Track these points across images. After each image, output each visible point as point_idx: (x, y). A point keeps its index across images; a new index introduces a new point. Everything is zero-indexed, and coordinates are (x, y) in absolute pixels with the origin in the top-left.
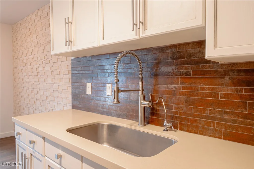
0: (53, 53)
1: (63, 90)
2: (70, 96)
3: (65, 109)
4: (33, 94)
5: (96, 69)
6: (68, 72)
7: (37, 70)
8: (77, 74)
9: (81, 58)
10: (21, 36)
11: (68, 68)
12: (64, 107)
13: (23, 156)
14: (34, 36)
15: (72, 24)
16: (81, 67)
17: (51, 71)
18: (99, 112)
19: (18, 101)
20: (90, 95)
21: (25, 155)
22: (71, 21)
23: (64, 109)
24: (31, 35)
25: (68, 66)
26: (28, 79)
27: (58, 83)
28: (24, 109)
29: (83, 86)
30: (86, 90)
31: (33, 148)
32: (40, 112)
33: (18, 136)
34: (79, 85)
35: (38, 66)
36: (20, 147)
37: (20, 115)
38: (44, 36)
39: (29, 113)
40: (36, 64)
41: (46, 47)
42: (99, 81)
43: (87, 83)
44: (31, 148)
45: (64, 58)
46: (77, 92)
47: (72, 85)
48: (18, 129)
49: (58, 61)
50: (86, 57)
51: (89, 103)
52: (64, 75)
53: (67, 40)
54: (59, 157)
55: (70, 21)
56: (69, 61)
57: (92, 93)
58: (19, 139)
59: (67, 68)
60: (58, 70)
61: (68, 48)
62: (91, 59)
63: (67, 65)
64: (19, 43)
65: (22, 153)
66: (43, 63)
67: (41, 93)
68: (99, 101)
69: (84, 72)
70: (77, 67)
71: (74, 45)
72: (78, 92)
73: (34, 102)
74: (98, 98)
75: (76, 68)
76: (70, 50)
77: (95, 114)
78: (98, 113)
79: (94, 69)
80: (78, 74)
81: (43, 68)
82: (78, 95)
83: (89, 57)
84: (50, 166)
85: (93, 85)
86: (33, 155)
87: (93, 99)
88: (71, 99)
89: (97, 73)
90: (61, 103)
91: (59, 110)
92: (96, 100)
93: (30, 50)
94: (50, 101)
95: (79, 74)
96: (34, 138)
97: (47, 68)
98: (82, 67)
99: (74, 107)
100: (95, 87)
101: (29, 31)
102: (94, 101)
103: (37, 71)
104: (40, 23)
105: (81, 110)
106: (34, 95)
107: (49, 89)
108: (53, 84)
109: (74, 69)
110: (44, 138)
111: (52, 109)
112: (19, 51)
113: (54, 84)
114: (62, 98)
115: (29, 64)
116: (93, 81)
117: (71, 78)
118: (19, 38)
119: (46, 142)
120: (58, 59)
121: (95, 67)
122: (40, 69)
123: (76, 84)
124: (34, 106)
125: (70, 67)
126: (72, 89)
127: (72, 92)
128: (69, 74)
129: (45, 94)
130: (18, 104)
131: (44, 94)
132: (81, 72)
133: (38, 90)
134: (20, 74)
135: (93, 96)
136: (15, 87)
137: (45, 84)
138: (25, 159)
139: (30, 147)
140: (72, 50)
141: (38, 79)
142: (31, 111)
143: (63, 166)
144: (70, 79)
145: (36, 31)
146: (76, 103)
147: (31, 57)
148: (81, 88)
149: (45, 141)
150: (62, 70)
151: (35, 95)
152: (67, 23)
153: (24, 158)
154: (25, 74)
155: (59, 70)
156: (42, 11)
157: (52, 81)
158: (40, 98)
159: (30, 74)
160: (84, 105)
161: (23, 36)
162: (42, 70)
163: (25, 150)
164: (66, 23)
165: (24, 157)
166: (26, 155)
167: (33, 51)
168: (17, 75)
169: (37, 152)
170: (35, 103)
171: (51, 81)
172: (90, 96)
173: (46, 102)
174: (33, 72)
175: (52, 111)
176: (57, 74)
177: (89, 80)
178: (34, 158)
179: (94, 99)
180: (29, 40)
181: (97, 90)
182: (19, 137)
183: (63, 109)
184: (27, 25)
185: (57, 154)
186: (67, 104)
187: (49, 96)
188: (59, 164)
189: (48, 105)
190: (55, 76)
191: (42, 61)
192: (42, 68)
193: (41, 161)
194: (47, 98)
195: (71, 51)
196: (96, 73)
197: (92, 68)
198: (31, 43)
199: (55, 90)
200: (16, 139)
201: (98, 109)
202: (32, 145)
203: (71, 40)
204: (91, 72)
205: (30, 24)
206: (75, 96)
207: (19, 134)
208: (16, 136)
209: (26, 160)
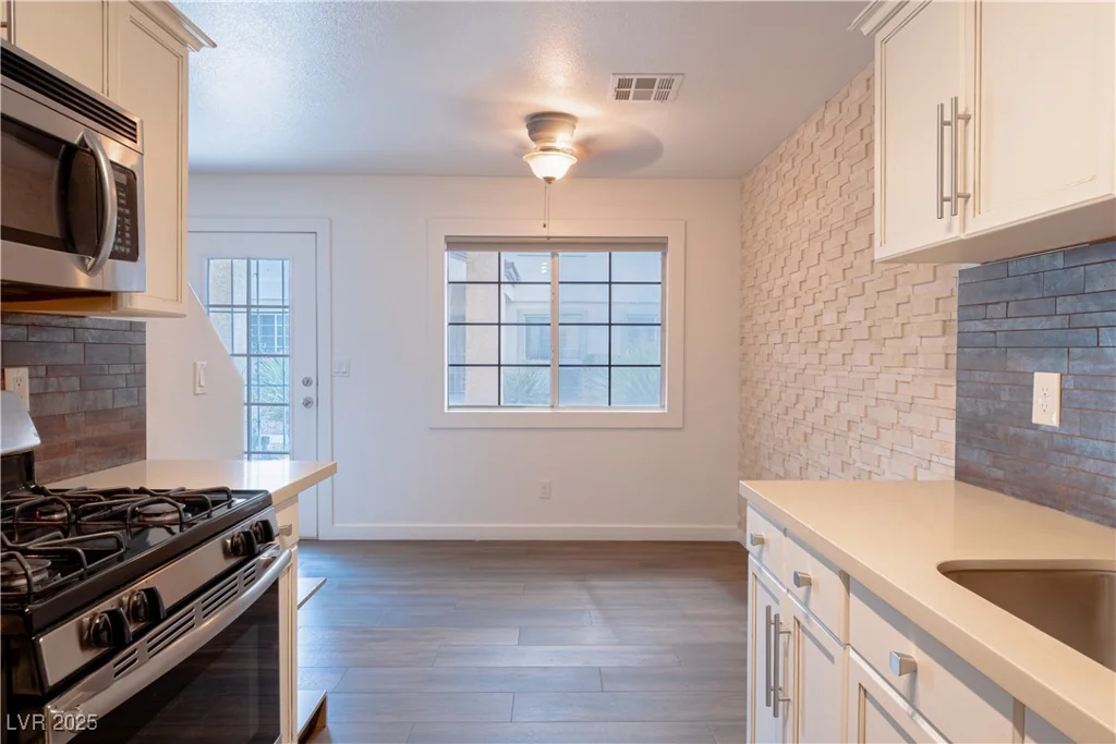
0: (880, 253)
1: (917, 400)
2: (949, 429)
3: (923, 475)
4: (800, 407)
5: (1093, 308)
6: (939, 325)
7: (815, 324)
8: (986, 334)
9: (1006, 262)
10: (765, 209)
11: (940, 308)
12: (920, 470)
13: (773, 618)
14: (811, 201)
15: (972, 120)
16: (1008, 303)
17: (868, 323)
18: (1105, 516)
19: (753, 427)
20: (1053, 427)
21: (777, 617)
22: (967, 109)
23: (919, 479)
24: (800, 200)
25: (941, 301)
26: (786, 356)
27: (895, 370)
28: (770, 458)
29: (1016, 387)
30: (1032, 404)
31: (806, 604)
32: (825, 475)
33: (757, 547)
34: (992, 380)
35: (819, 306)
36: (763, 585)
37: (759, 477)
38: (846, 197)
39: (786, 476)
40: (814, 300)
41: (851, 234)
42: (1105, 367)
43: (1037, 375)
44: (797, 598)
45: (924, 271)
46: (982, 412)
47: (958, 381)
48: (756, 525)
49: (896, 284)
50: (1036, 255)
51: (1047, 467)
52: (924, 339)
53: (947, 194)
54: (909, 668)
55: (961, 111)
56: (948, 282)
57: (1060, 420)
58: (759, 559)
59: (937, 311)
60: (896, 320)
61: (949, 228)
62: (1059, 262)
63: (938, 299)
64: (762, 232)
65: (768, 609)
66: (840, 297)
67: (830, 405)
68: (1103, 460)
69: (1020, 324)
70: (986, 304)
71: (977, 210)
72: (989, 410)
73: (802, 438)
74: (1102, 445)
75: (981, 309)
76: (957, 234)
77: (1079, 520)
78: (1097, 521)
79: (1079, 309)
80: (992, 335)
81: (839, 313)
82: (988, 425)
83: (1053, 253)
84: (865, 691)
85: (1070, 384)
86: (803, 627)
87: (1068, 450)
88: (954, 441)
89: (1098, 328)
90: (909, 451)
91: (899, 478)
92: (1087, 457)
93: (796, 254)
94: (864, 439)
95: (995, 332)
96: (811, 568)
97: (854, 314)
98: (1011, 304)
99: (964, 473)
100: (1079, 392)
101: (794, 185)
102: (1073, 457)
103: (818, 328)
104: (831, 149)
105: (1000, 490)
106: (804, 412)
107: (857, 393)
108: (874, 376)
109: (971, 312)
110: (846, 578)
111: (870, 472)
112: (759, 259)
113: (881, 376)
114: (911, 430)
115: (790, 302)
116: (1072, 363)
117: (954, 350)
118: (760, 218)
119: (854, 593)
120: (899, 277)
121: (1085, 297)
122: (829, 318)
123: (978, 376)
124: (803, 451)
125: (954, 305)
126: (961, 399)
127: (959, 410)
128: (944, 334)
129: (842, 411)
130: (753, 437)
131: (839, 411)
132: (1007, 325)
133: (820, 395)
134: (762, 339)
135: (1072, 436)
136: (744, 382)
137: (846, 374)
138: (777, 633)
139: (793, 594)
140: (966, 233)
141: (820, 355)
142: (794, 466)
143: (922, 711)
144: (947, 355)
145: (816, 184)
146: (977, 457)
147: (797, 277)
148: (1003, 393)
149: (848, 589)
150: (913, 320)
151: (807, 414)
152: (948, 124)
153: (773, 626)
154: (776, 338)
155: (899, 321)
156: (840, 104)
157: (871, 364)
158: (825, 424)
159: (792, 337)
160: (1017, 472)
161: (775, 209)
162: (835, 321)
163: (777, 601)
164: (944, 123)
165: (773, 623)
166: (782, 619)
167: (805, 257)
168: (751, 341)
169: (817, 619)
170: (805, 441)
171: (867, 363)
172: (1049, 433)
173: (846, 442)
174: (804, 330)
175: (870, 478)
176: (892, 335)
177: (1045, 361)
178: (808, 640)
179: (1077, 452)
180: (792, 218)
181: (1093, 406)
182: (761, 551)
183: (916, 479)
184: (786, 166)
185: (899, 655)
186: (935, 459)
187: (859, 420)
188: (905, 695)
189: (855, 453)
190: (884, 345)
191: (837, 289)
192: (835, 314)
193: (831, 658)
194: (849, 429)
195: (963, 237)
196: (1094, 325)
197: (1064, 305)
198: (798, 229)
199: (884, 396)
200: (750, 556)
201: (1095, 498)
202: (803, 589)
203: (965, 188)
204: (1057, 322)
205: (798, 161)
206: (970, 430)
207: (760, 541)
208: (749, 546)
209: (782, 637)
